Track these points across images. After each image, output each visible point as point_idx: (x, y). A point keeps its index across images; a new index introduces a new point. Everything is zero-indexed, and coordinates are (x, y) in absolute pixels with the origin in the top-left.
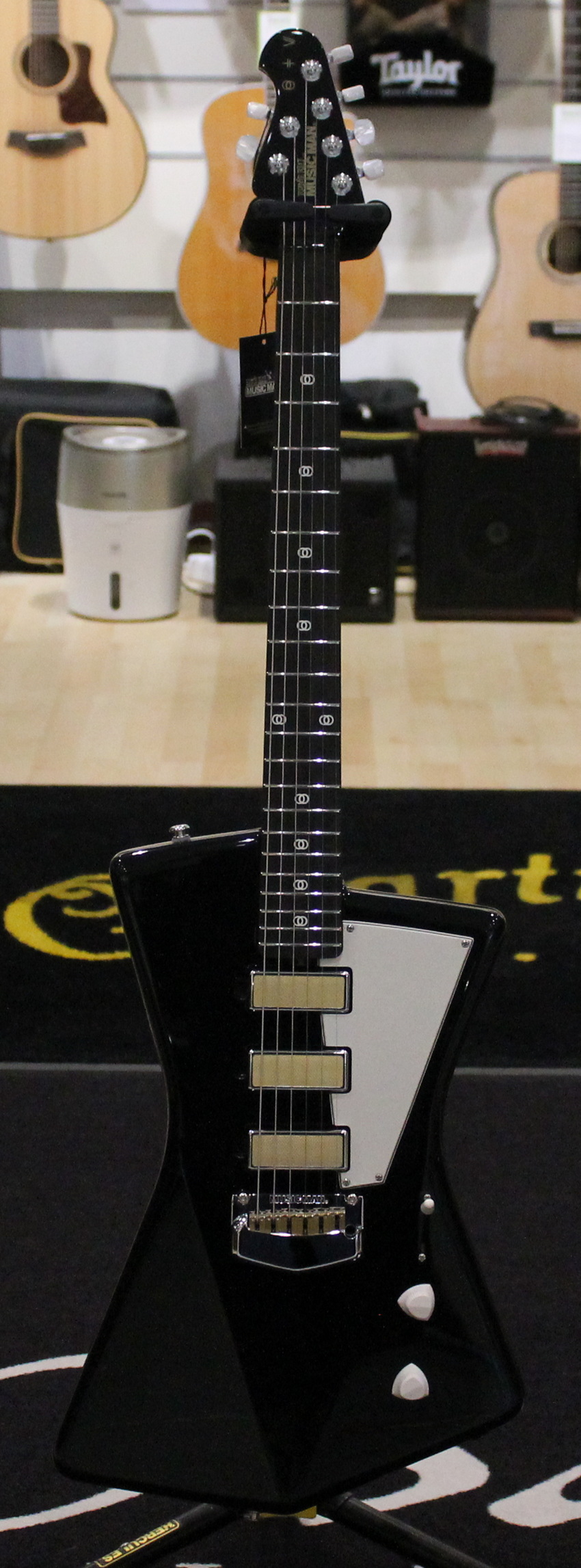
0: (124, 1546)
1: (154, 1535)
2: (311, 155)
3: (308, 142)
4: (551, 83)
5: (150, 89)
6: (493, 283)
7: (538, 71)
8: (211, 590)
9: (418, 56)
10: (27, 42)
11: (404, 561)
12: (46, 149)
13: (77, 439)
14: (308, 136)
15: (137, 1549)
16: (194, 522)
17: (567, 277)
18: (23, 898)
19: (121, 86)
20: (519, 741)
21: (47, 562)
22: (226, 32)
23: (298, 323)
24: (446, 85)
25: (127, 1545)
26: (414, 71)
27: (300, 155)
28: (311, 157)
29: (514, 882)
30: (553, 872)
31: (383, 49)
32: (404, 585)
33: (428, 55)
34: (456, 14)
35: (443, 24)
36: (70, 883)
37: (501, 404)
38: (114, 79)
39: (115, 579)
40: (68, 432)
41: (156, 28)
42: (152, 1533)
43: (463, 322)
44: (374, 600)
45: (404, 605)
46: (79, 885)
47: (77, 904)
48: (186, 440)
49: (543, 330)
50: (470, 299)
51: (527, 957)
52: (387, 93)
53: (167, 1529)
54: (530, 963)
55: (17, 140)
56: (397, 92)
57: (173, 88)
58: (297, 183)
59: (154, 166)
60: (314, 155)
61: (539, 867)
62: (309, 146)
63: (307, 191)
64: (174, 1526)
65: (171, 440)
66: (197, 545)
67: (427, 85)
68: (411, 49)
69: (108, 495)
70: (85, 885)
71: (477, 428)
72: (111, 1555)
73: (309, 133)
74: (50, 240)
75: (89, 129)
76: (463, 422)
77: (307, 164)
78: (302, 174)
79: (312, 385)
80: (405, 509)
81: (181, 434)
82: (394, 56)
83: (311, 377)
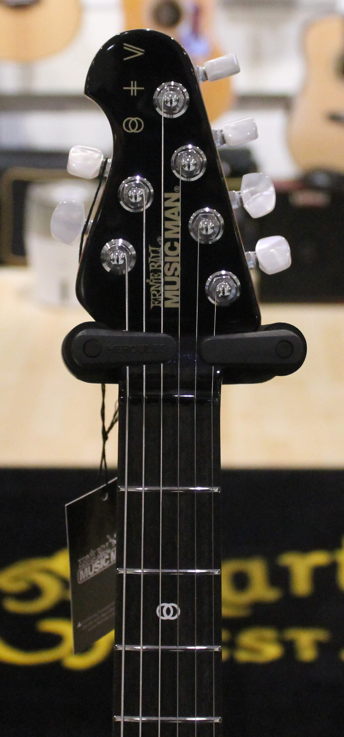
2: (173, 240)
3: (166, 219)
14: (166, 209)
23: (152, 522)
27: (153, 241)
28: (172, 244)
58: (148, 286)
60: (177, 240)
62: (168, 224)
63: (165, 299)
73: (168, 204)
77: (165, 255)
78: (157, 271)
79: (176, 620)
83: (173, 607)
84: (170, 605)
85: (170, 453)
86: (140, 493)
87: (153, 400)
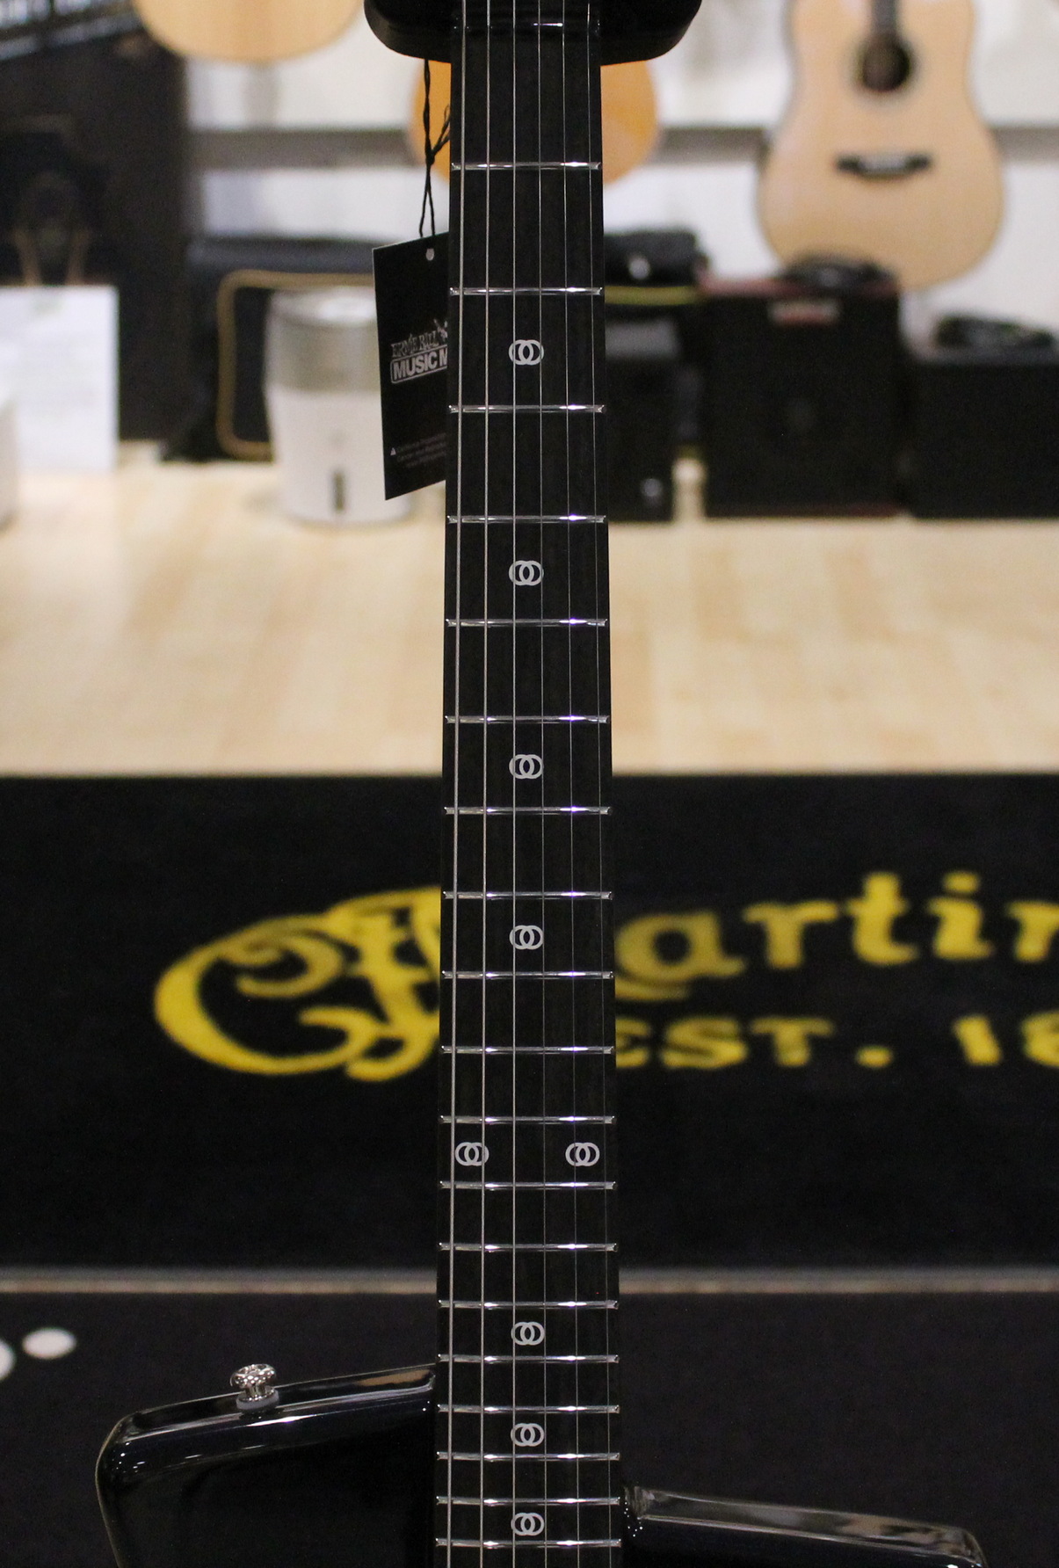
6: (791, 107)
11: (686, 437)
18: (185, 963)
20: (839, 694)
23: (501, 216)
29: (845, 926)
30: (902, 907)
32: (688, 473)
36: (252, 937)
37: (805, 257)
39: (338, 478)
44: (649, 495)
45: (688, 500)
46: (263, 940)
47: (258, 973)
49: (851, 166)
51: (876, 1057)
54: (883, 1070)
61: (882, 898)
70: (274, 939)
71: (774, 288)
76: (753, 281)
80: (689, 381)
83: (534, 346)
84: (528, 343)
85: (527, 111)
86: (483, 173)
87: (501, 32)
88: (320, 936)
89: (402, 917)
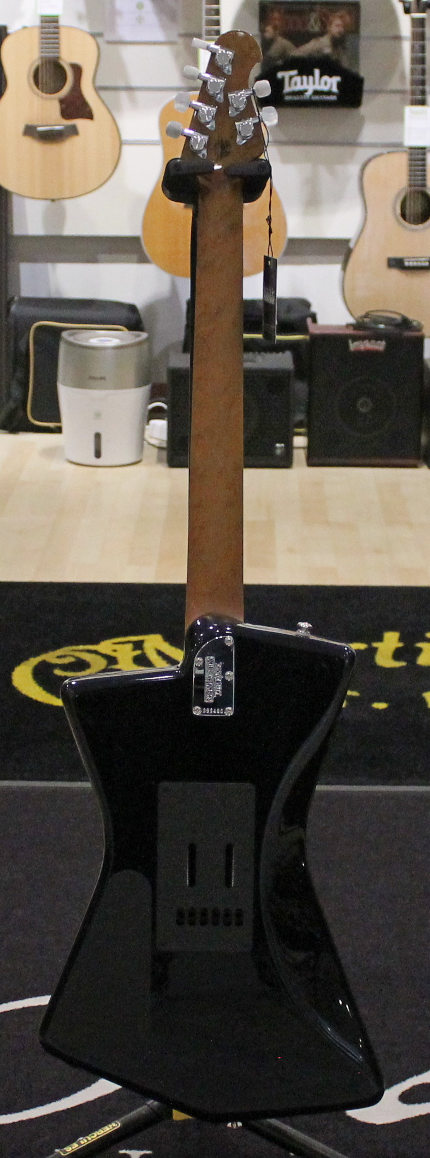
0: (80, 1140)
1: (102, 1132)
4: (403, 92)
5: (123, 95)
6: (362, 231)
7: (394, 84)
8: (165, 445)
9: (310, 73)
10: (38, 63)
11: (300, 424)
12: (50, 137)
13: (71, 339)
15: (89, 1142)
16: (153, 397)
17: (414, 227)
18: (26, 662)
19: (103, 94)
20: (378, 551)
21: (51, 425)
22: (177, 56)
24: (329, 93)
25: (82, 1140)
26: (308, 83)
29: (372, 651)
30: (401, 645)
31: (287, 67)
32: (300, 441)
33: (317, 72)
34: (337, 43)
35: (328, 50)
36: (60, 652)
37: (367, 315)
38: (98, 89)
39: (98, 436)
40: (64, 334)
41: (128, 53)
42: (100, 1130)
43: (341, 258)
44: (278, 452)
45: (299, 456)
46: (67, 653)
47: (64, 667)
48: (148, 340)
49: (397, 264)
50: (347, 241)
51: (381, 706)
52: (288, 98)
53: (111, 1128)
54: (384, 710)
55: (30, 131)
56: (296, 98)
57: (139, 95)
59: (126, 149)
61: (391, 641)
64: (116, 1125)
65: (138, 339)
66: (155, 413)
67: (316, 93)
68: (305, 67)
69: (92, 378)
70: (72, 653)
71: (350, 331)
72: (71, 1147)
74: (53, 200)
75: (81, 123)
76: (340, 327)
80: (300, 388)
81: (144, 335)
82: (294, 72)
88: (96, 652)
89: (138, 645)
